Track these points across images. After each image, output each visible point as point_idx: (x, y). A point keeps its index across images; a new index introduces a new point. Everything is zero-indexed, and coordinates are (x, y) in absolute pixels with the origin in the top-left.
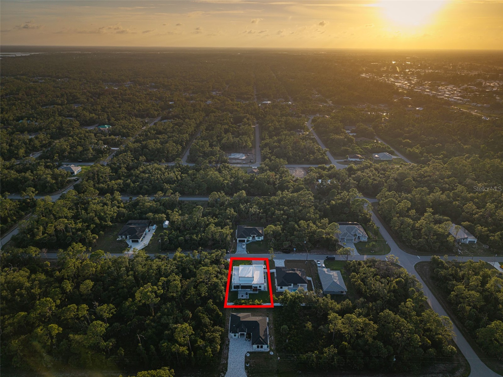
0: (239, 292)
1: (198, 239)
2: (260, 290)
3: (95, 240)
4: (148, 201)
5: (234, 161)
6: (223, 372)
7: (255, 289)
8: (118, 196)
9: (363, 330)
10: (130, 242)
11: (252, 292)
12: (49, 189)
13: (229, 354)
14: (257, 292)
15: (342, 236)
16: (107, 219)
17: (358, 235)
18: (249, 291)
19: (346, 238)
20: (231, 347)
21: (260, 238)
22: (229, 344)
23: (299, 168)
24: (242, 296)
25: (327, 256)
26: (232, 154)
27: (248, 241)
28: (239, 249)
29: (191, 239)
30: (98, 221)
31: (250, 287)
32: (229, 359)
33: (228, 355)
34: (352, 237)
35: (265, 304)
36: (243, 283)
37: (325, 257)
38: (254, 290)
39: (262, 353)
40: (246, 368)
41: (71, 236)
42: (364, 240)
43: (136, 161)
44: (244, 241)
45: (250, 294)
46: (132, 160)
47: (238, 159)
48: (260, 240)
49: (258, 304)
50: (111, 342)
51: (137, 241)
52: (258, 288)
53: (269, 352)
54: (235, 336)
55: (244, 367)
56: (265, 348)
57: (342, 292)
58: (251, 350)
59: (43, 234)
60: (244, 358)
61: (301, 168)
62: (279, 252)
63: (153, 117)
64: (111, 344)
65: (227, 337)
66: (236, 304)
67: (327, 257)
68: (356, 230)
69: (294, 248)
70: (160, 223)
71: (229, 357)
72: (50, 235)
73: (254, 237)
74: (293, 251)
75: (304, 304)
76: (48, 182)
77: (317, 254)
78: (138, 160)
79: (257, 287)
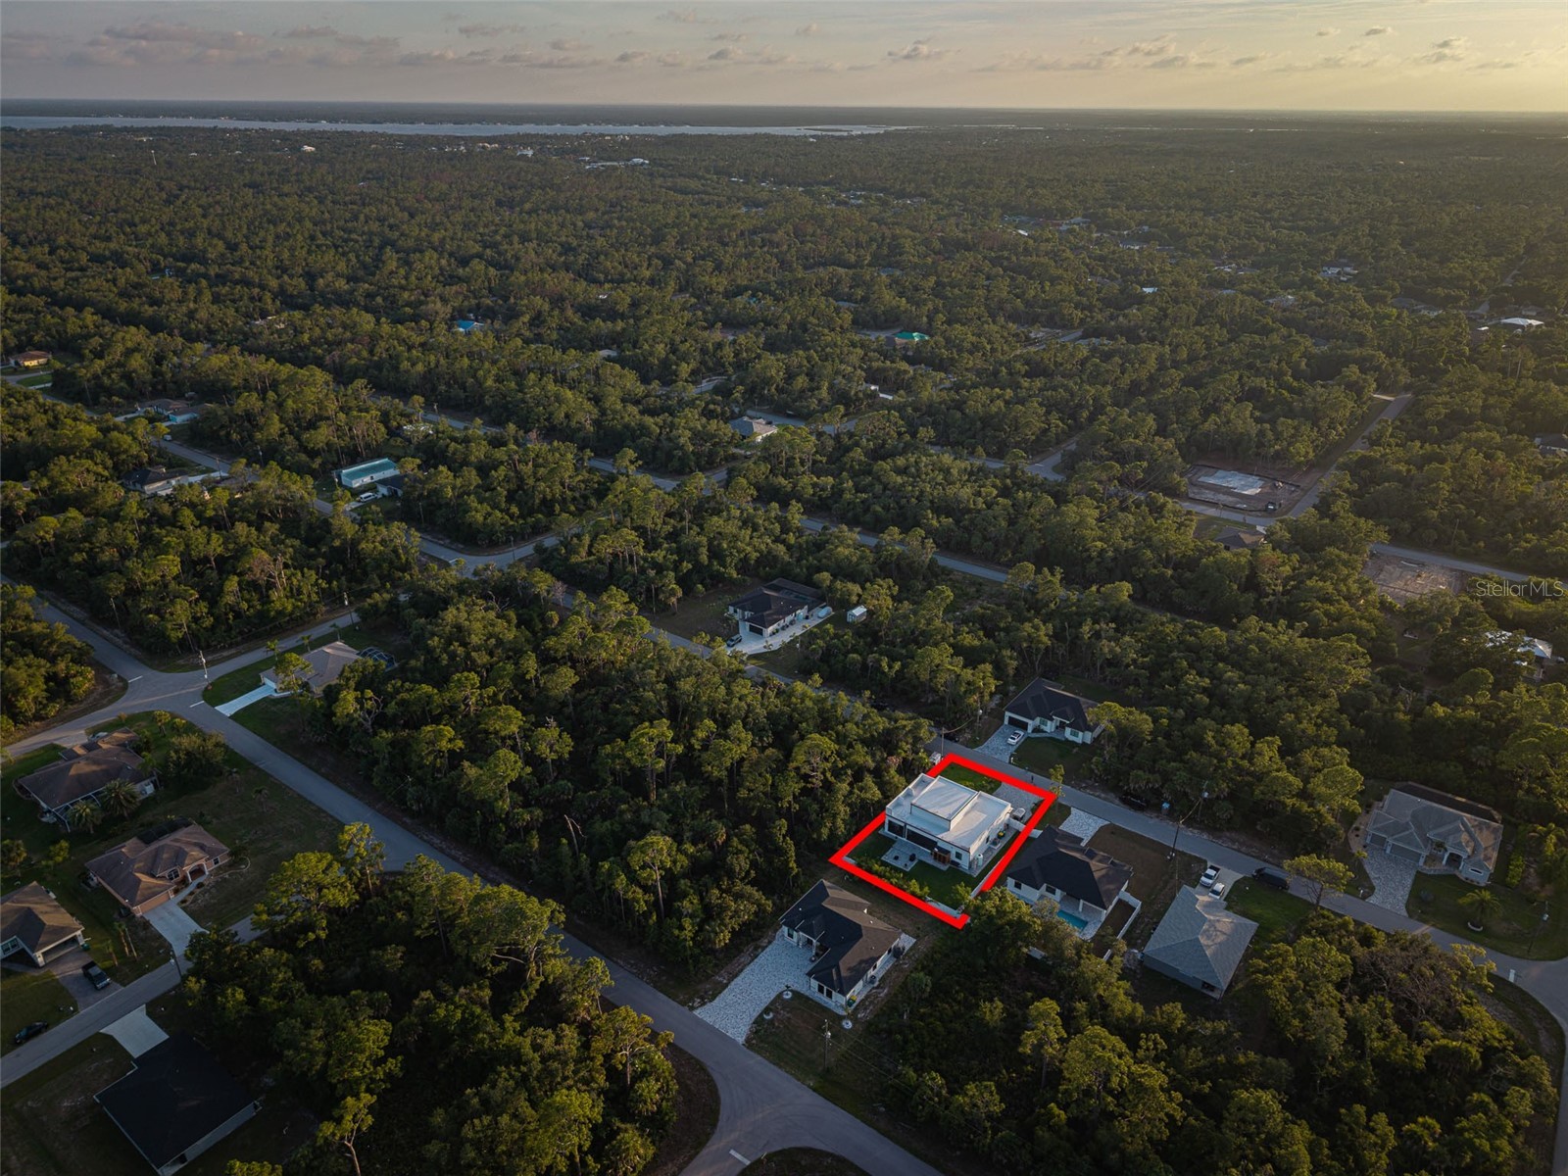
0: (896, 845)
1: (893, 674)
2: (957, 864)
3: (674, 600)
4: (849, 543)
5: (1209, 495)
6: (702, 998)
7: (942, 855)
8: (796, 515)
9: (1119, 1095)
10: (744, 629)
11: (930, 861)
12: (676, 463)
13: (747, 970)
14: (944, 868)
15: (1378, 829)
16: (728, 560)
17: (1451, 850)
18: (925, 855)
19: (1390, 841)
20: (764, 957)
21: (1076, 735)
22: (764, 948)
23: (1443, 567)
24: (896, 858)
25: (1261, 865)
26: (1220, 473)
27: (1037, 730)
28: (995, 741)
29: (878, 668)
30: (704, 558)
31: (930, 844)
32: (738, 980)
33: (741, 970)
34: (1418, 847)
35: (933, 904)
36: (915, 824)
37: (1253, 865)
38: (936, 857)
39: (825, 1010)
40: (759, 1021)
41: (634, 575)
42: (1471, 877)
43: (907, 437)
44: (1024, 726)
45: (921, 862)
46: (900, 434)
47: (1228, 491)
48: (1079, 739)
49: (913, 894)
50: (531, 812)
51: (760, 632)
52: (953, 857)
53: (842, 1018)
54: (791, 936)
55: (756, 1015)
56: (837, 1002)
57: (1212, 988)
58: (804, 990)
59: (590, 553)
60: (773, 996)
61: (1452, 570)
62: (1111, 796)
63: (1064, 327)
64: (527, 817)
65: (776, 931)
66: (859, 866)
67: (1259, 871)
68: (1458, 830)
69: (1166, 800)
70: (844, 605)
71: (742, 975)
72: (600, 561)
73: (1062, 726)
74: (1158, 808)
75: (1037, 953)
76: (681, 448)
77: (1239, 851)
78: (914, 435)
79: (948, 852)
